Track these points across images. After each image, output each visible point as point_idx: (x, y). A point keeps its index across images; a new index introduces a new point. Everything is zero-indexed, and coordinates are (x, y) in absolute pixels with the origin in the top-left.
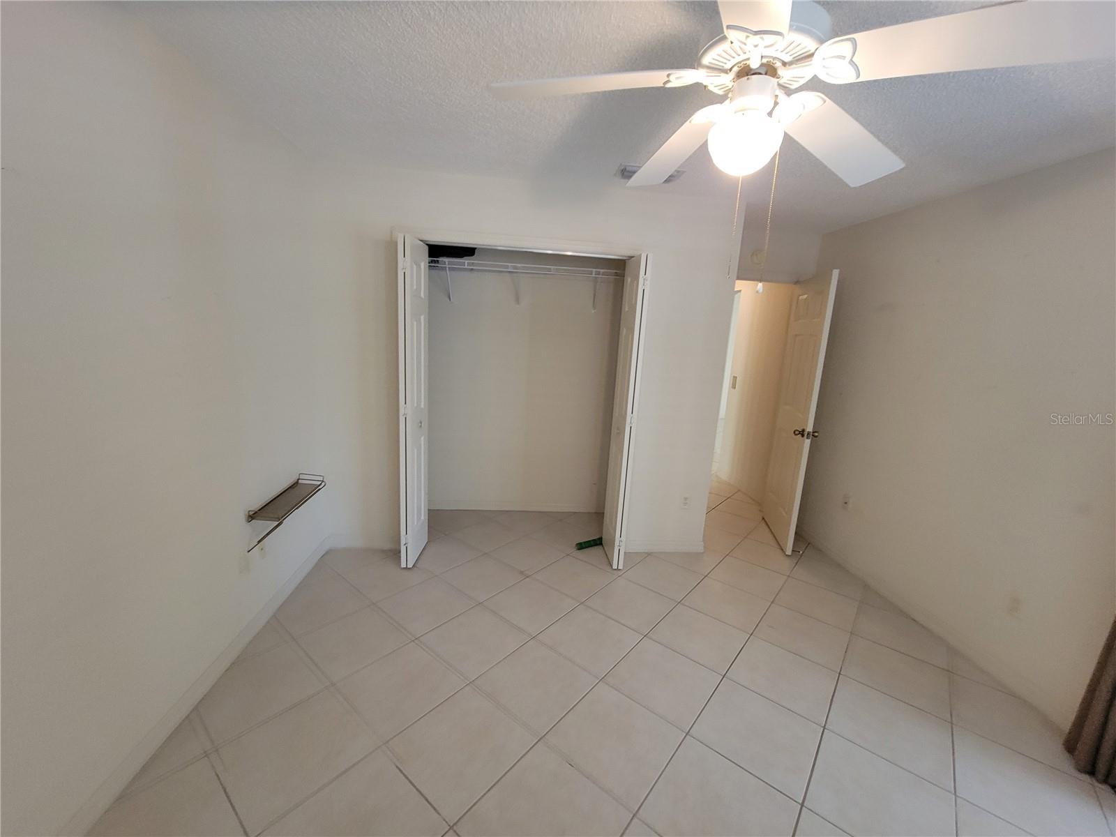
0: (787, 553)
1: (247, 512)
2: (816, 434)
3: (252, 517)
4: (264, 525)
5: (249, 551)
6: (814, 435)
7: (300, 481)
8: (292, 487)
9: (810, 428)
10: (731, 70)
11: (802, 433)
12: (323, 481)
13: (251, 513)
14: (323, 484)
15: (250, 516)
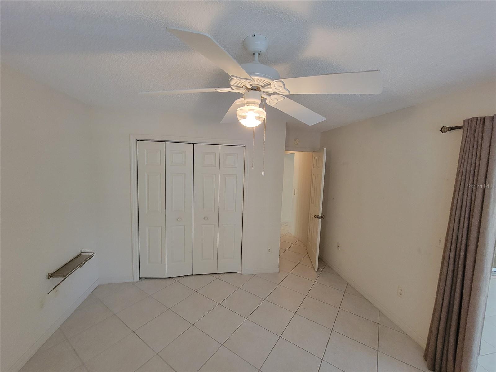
0: (316, 270)
1: (47, 274)
2: (324, 217)
3: (50, 276)
4: (57, 280)
5: (48, 294)
6: (323, 217)
7: (82, 254)
8: (77, 257)
9: (320, 215)
10: (242, 87)
11: (318, 217)
12: (94, 253)
13: (50, 274)
14: (94, 254)
15: (49, 276)
